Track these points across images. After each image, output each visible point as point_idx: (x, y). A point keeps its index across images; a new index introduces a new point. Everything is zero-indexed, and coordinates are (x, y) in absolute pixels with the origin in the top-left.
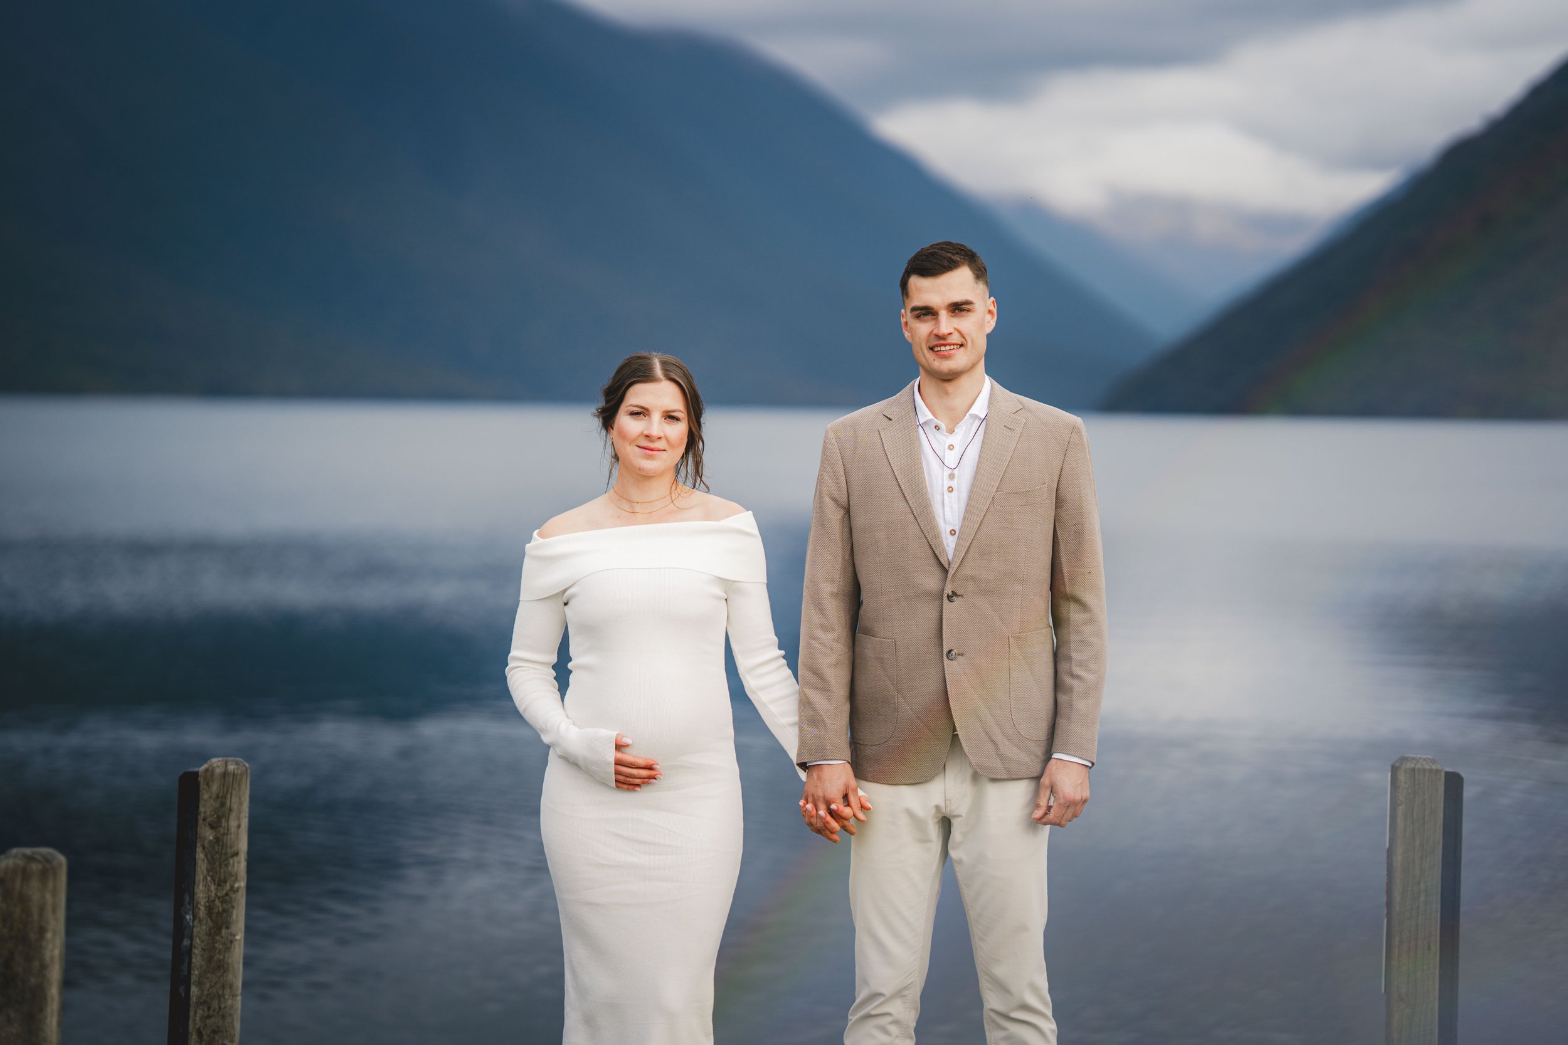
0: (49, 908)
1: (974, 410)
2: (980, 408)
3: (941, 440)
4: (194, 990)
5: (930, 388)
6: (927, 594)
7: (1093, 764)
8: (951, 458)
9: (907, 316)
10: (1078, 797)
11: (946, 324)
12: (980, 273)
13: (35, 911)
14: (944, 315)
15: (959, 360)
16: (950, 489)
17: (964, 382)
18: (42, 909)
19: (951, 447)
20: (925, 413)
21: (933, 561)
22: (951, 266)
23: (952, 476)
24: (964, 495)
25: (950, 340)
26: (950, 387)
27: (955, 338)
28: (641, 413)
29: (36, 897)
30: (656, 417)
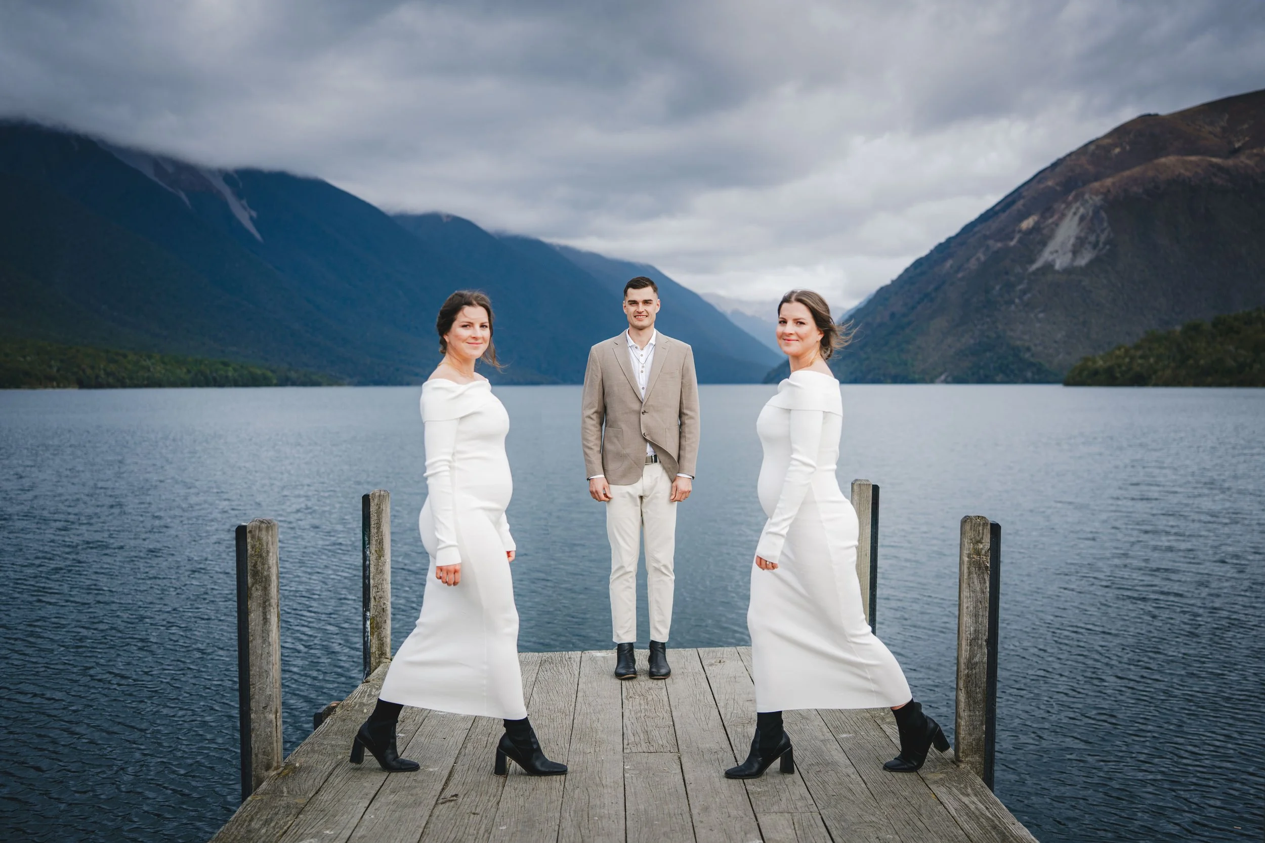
0: (270, 543)
1: (651, 342)
2: (653, 341)
3: (639, 352)
4: (372, 581)
5: (633, 331)
6: (634, 411)
7: (693, 477)
8: (642, 360)
9: (625, 303)
10: (686, 490)
11: (641, 308)
12: (655, 290)
13: (265, 544)
14: (641, 304)
15: (645, 322)
16: (642, 372)
17: (646, 331)
18: (267, 543)
19: (642, 355)
20: (631, 342)
21: (636, 399)
22: (645, 286)
23: (643, 367)
24: (648, 374)
25: (643, 314)
26: (641, 332)
27: (645, 313)
28: (468, 325)
29: (265, 538)
30: (477, 326)
